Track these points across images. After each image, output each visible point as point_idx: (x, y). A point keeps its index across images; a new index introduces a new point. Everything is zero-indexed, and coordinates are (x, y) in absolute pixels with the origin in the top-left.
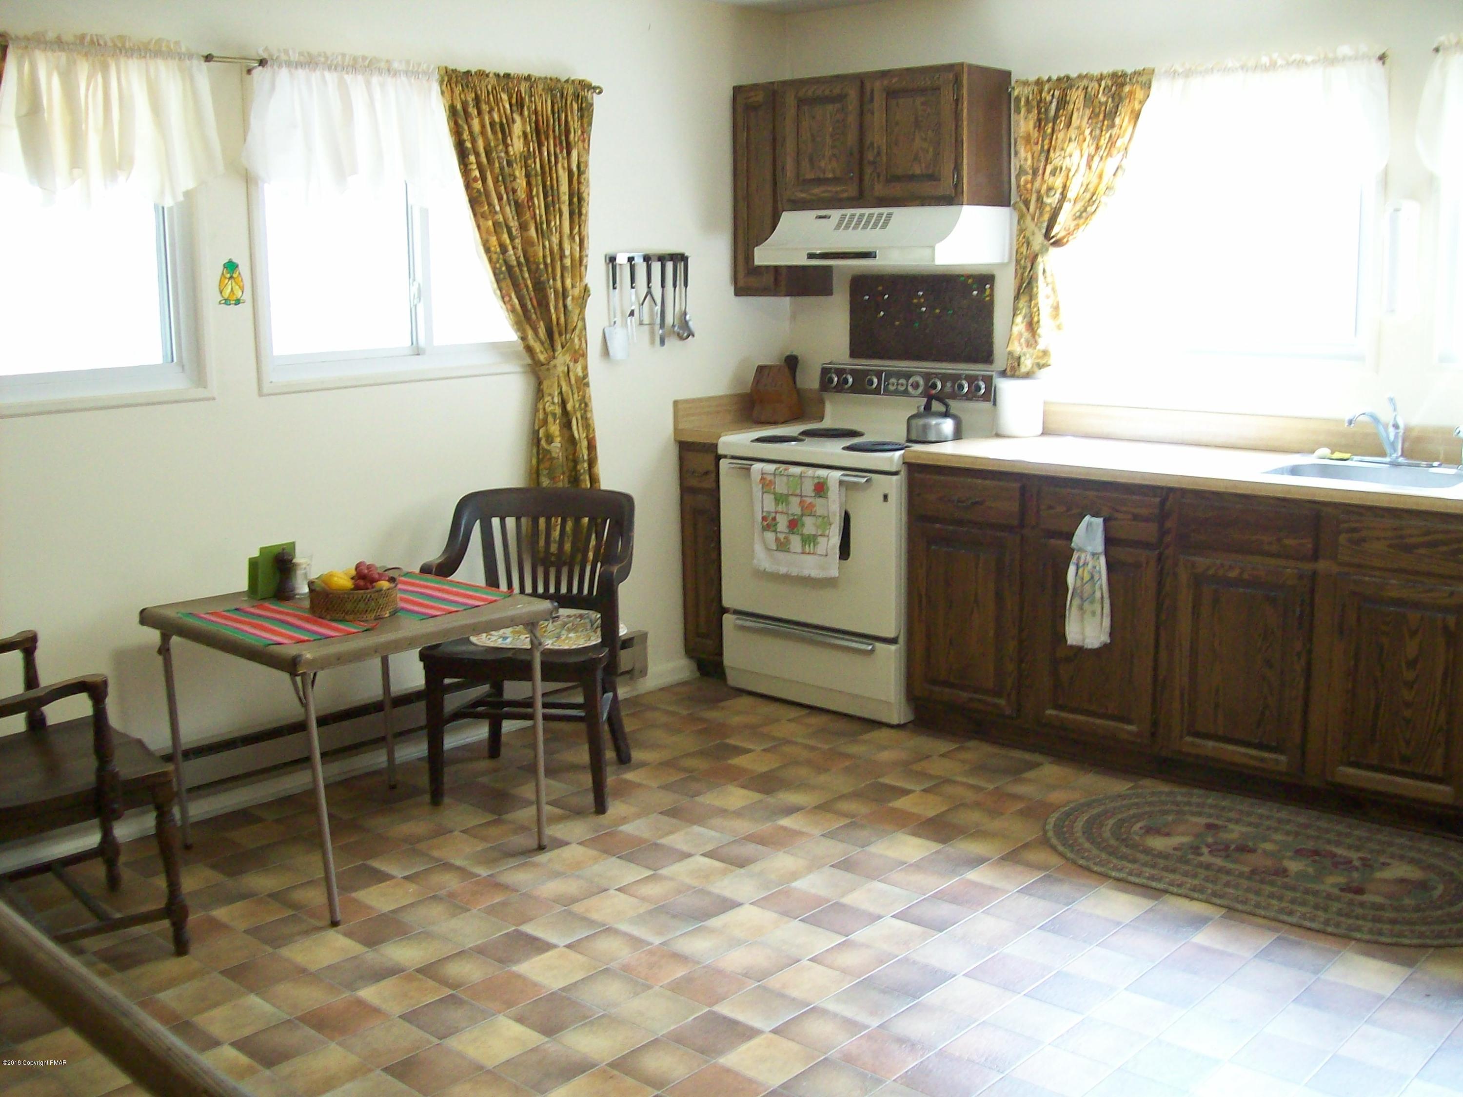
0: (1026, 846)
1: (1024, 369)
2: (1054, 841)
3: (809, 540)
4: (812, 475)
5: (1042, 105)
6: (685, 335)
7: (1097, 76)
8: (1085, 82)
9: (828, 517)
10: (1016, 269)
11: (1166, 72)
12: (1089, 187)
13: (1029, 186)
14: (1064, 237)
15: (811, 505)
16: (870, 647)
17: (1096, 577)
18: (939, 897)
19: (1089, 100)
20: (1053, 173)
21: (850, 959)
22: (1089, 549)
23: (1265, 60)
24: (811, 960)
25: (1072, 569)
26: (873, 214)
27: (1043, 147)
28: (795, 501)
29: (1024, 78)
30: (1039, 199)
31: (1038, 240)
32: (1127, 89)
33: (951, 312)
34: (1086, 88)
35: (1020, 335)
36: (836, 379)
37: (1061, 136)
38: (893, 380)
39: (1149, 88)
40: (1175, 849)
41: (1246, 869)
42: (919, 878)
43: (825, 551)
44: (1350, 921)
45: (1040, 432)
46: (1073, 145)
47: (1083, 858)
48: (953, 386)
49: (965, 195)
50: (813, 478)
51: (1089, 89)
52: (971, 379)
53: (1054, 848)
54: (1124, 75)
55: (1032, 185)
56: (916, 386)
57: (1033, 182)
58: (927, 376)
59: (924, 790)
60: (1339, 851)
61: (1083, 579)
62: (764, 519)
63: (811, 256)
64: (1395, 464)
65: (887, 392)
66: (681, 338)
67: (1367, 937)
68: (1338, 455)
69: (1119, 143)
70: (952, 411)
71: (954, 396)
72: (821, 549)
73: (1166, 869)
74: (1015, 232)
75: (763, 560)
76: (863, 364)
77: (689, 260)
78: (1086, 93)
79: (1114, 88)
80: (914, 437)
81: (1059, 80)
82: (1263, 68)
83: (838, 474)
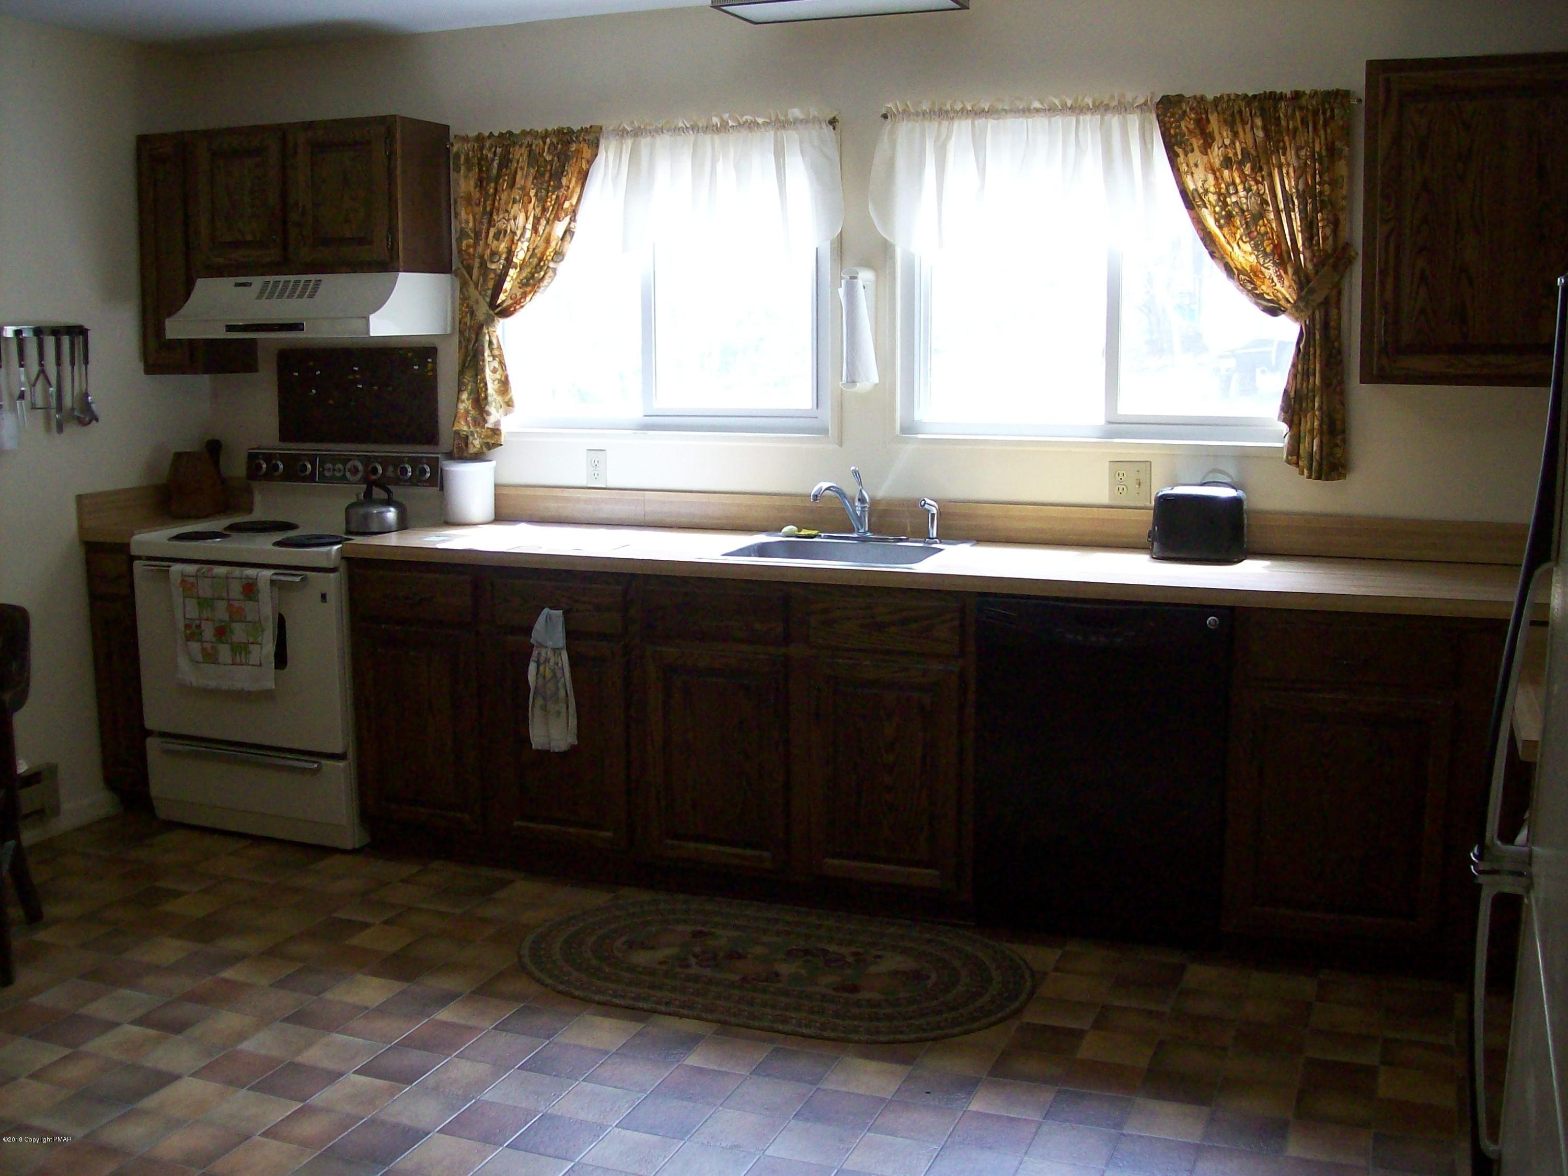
0: (501, 975)
1: (472, 450)
2: (532, 968)
3: (240, 649)
4: (239, 576)
5: (483, 163)
6: (87, 419)
7: (541, 132)
8: (529, 139)
9: (260, 621)
10: (460, 342)
11: (613, 130)
12: (536, 251)
13: (471, 250)
14: (510, 306)
15: (241, 610)
16: (316, 766)
17: (559, 674)
18: (409, 1043)
19: (534, 158)
20: (497, 237)
21: (309, 1128)
22: (550, 644)
23: (716, 120)
24: (264, 1134)
25: (532, 667)
26: (299, 281)
27: (484, 208)
28: (222, 605)
29: (463, 134)
30: (483, 265)
31: (483, 309)
32: (573, 147)
33: (390, 389)
34: (530, 146)
35: (467, 412)
36: (264, 466)
37: (504, 196)
38: (329, 466)
39: (598, 146)
40: (661, 963)
41: (736, 978)
42: (382, 1025)
43: (259, 662)
44: (847, 1022)
45: (493, 518)
46: (517, 207)
47: (562, 983)
48: (395, 471)
49: (401, 260)
50: (241, 578)
51: (534, 147)
52: (415, 462)
53: (529, 975)
54: (570, 131)
55: (475, 250)
56: (355, 471)
57: (475, 246)
58: (367, 461)
59: (385, 923)
60: (832, 948)
61: (544, 677)
62: (187, 626)
63: (230, 328)
64: (863, 540)
65: (324, 479)
66: (83, 423)
67: (864, 1037)
68: (804, 532)
69: (567, 205)
70: (395, 498)
71: (397, 482)
72: (254, 658)
73: (652, 986)
74: (458, 301)
75: (187, 672)
76: (293, 448)
77: (90, 333)
78: (530, 152)
79: (559, 146)
80: (353, 527)
81: (501, 135)
82: (715, 128)
83: (268, 573)
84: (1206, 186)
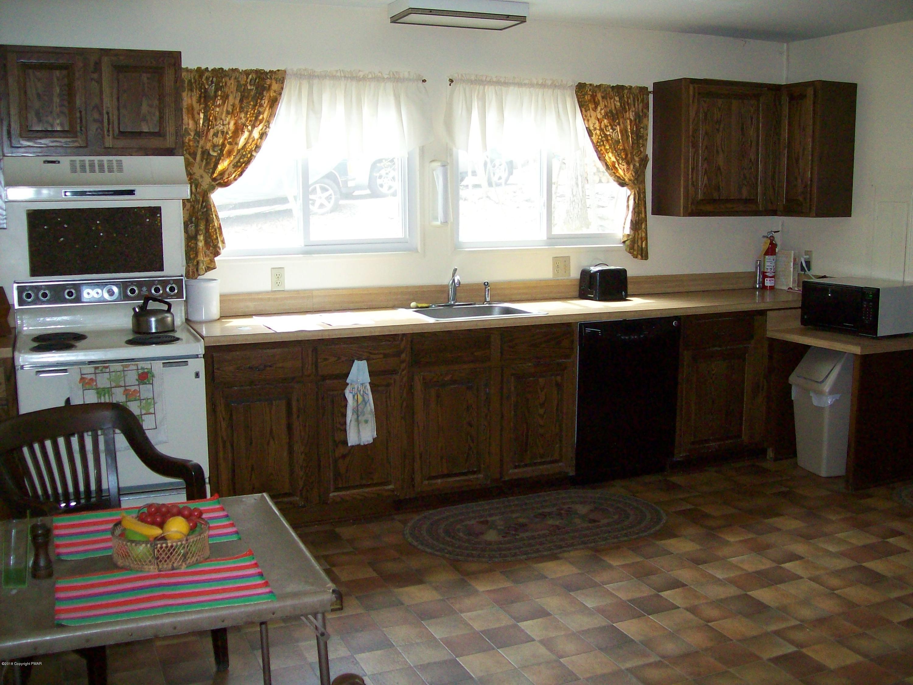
5: (203, 87)
7: (244, 70)
8: (236, 74)
9: (153, 398)
11: (294, 74)
13: (192, 143)
15: (136, 392)
17: (366, 398)
19: (240, 87)
20: (216, 135)
22: (360, 381)
26: (102, 161)
28: (119, 391)
29: (189, 66)
30: (205, 153)
31: (206, 181)
32: (267, 82)
34: (237, 79)
36: (33, 295)
39: (283, 83)
48: (149, 290)
51: (240, 79)
52: (164, 284)
54: (265, 73)
56: (112, 293)
57: (195, 140)
61: (358, 401)
69: (262, 117)
78: (237, 83)
79: (258, 81)
81: (215, 70)
83: (159, 363)
84: (595, 126)
